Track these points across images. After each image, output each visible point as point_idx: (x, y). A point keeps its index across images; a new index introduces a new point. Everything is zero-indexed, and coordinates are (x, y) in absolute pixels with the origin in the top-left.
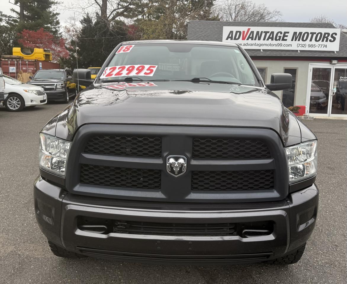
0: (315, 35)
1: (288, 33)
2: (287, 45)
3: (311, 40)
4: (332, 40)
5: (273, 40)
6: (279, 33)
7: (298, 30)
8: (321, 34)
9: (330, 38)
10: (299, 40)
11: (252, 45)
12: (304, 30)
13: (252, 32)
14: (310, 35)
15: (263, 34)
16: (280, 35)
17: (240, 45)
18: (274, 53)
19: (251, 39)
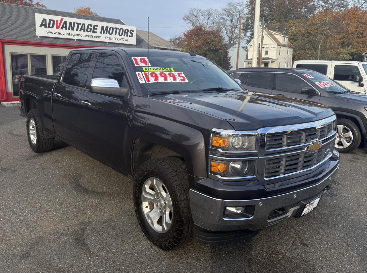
0: (118, 30)
1: (97, 26)
2: (97, 37)
3: (116, 34)
4: (131, 35)
5: (85, 32)
6: (90, 26)
7: (105, 24)
8: (123, 29)
9: (129, 33)
10: (106, 33)
11: (66, 34)
12: (110, 25)
13: (65, 22)
14: (115, 30)
15: (76, 26)
16: (91, 28)
17: (55, 33)
18: (88, 44)
19: (65, 29)
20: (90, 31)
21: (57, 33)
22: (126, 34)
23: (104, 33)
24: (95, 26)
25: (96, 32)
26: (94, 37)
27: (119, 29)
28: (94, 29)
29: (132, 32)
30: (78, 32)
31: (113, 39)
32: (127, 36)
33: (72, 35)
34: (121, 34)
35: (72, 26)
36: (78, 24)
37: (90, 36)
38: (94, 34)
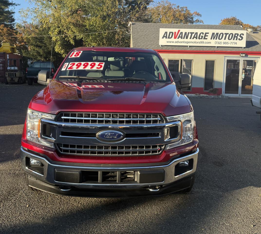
1: (208, 33)
2: (207, 43)
3: (225, 39)
5: (197, 39)
7: (216, 31)
8: (232, 34)
9: (239, 37)
10: (216, 39)
11: (181, 42)
12: (219, 31)
13: (182, 33)
14: (224, 35)
15: (190, 35)
16: (203, 35)
17: (173, 42)
18: (198, 49)
19: (181, 38)
20: (202, 38)
21: (174, 42)
22: (236, 38)
23: (214, 39)
24: (206, 33)
25: (207, 39)
26: (204, 43)
27: (229, 34)
28: (205, 36)
29: (242, 35)
30: (192, 40)
31: (222, 43)
32: (236, 39)
33: (186, 42)
34: (230, 38)
35: (186, 36)
36: (192, 33)
37: (201, 42)
38: (205, 41)
